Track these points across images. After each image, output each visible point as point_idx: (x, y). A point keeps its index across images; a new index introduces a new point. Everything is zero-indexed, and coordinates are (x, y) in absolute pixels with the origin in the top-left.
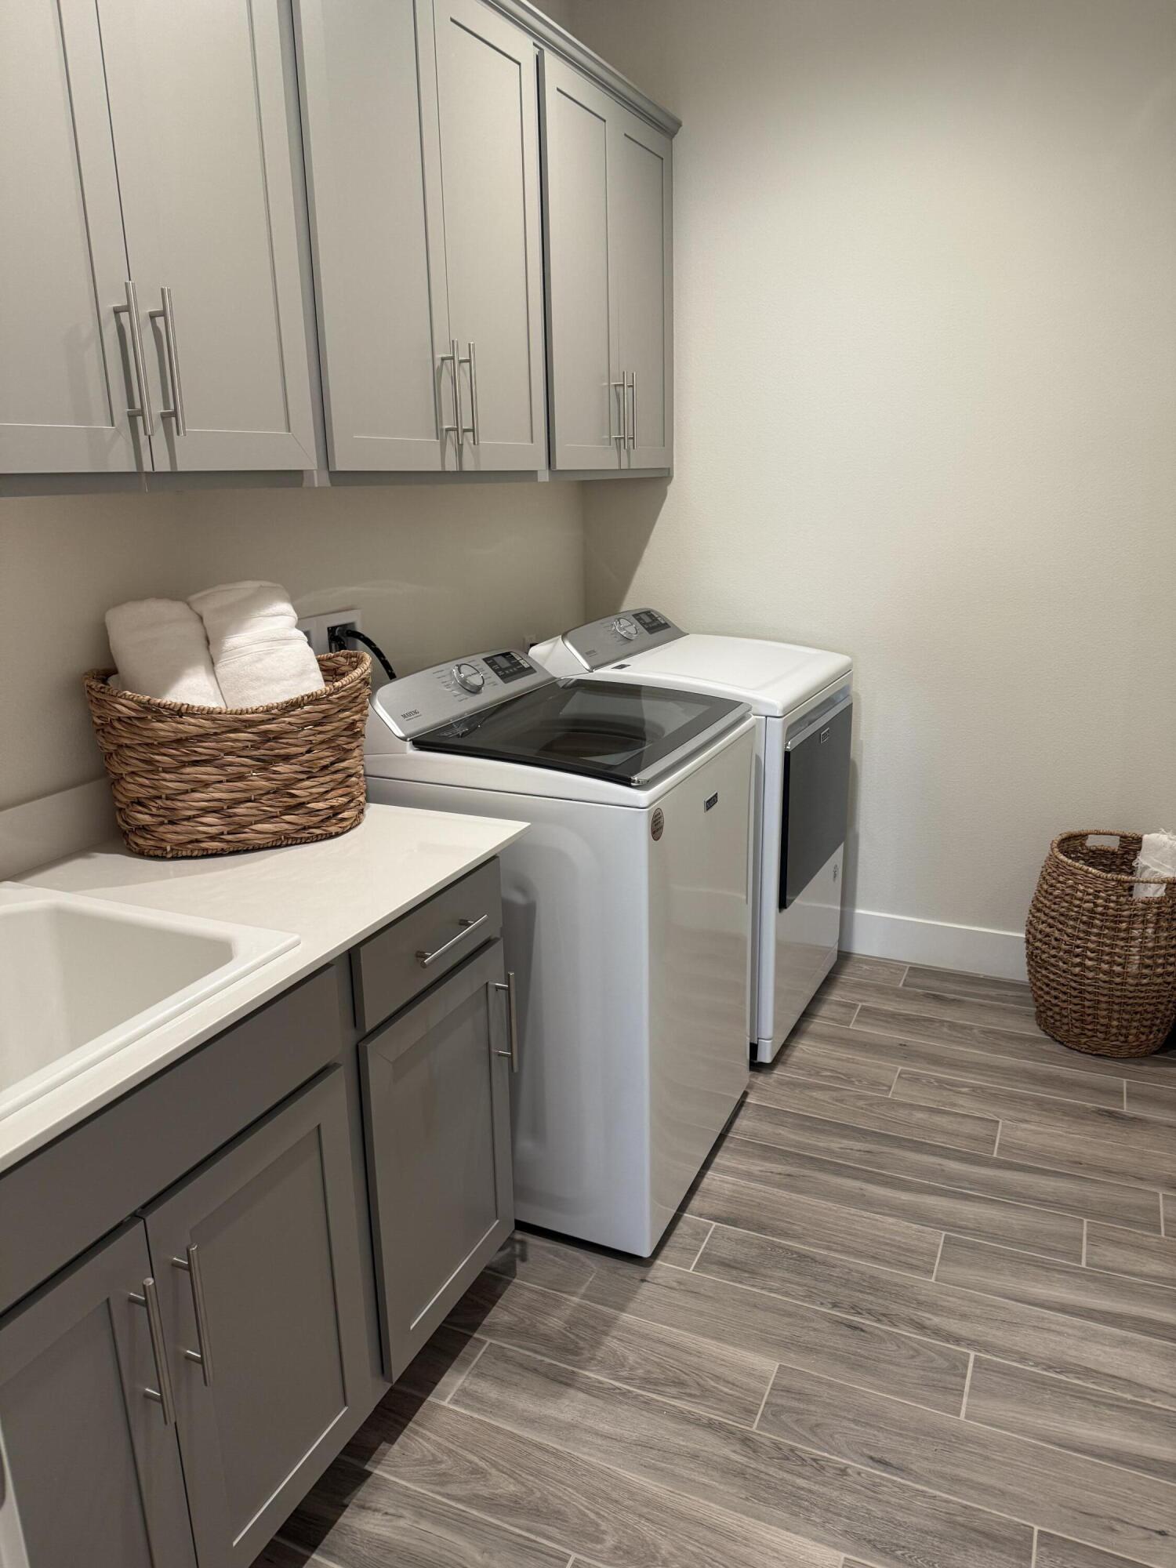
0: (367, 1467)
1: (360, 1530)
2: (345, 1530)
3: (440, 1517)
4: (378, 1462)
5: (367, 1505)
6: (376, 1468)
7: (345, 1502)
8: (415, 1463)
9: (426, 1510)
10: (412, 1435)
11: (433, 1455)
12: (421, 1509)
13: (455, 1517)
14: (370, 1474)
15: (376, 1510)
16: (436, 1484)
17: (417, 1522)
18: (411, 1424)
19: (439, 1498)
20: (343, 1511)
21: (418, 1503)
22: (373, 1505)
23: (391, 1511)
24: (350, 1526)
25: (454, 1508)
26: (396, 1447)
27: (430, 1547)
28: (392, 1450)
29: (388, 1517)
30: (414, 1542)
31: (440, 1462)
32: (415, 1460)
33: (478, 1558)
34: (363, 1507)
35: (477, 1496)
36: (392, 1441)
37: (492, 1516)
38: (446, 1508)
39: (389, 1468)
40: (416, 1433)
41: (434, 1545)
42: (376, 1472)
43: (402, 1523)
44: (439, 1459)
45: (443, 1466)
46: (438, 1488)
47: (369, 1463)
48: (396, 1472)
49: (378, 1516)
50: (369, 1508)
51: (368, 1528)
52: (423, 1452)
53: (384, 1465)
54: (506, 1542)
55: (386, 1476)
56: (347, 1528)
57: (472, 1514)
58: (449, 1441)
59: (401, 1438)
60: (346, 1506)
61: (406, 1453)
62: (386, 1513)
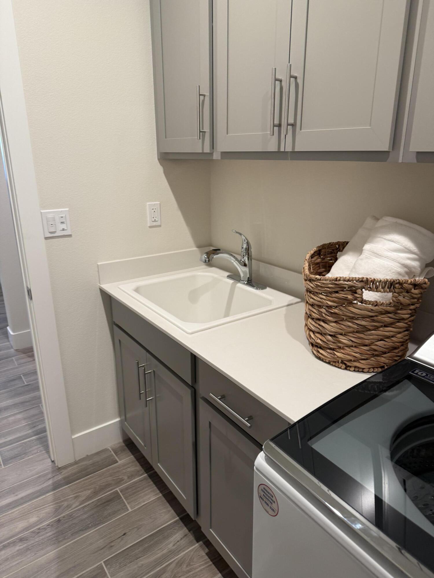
0: (201, 542)
1: (178, 532)
2: (181, 528)
3: (165, 557)
4: (201, 546)
5: (185, 537)
6: (199, 545)
7: (191, 532)
8: (193, 558)
9: (171, 554)
10: (206, 561)
11: (192, 565)
12: (172, 553)
13: (161, 562)
14: (198, 542)
15: (181, 539)
16: (179, 561)
17: (168, 549)
18: (211, 563)
19: (173, 560)
20: (188, 530)
21: (175, 553)
22: (184, 539)
23: (178, 543)
24: (181, 530)
25: (165, 563)
26: (204, 554)
27: (156, 550)
28: (203, 552)
29: (176, 542)
30: (162, 546)
31: (187, 566)
32: (194, 558)
33: (141, 563)
34: (186, 535)
35: (164, 573)
36: (207, 554)
37: (153, 574)
38: (166, 561)
39: (196, 549)
40: (206, 563)
41: (156, 551)
42: (197, 545)
43: (171, 545)
44: (188, 566)
45: (185, 566)
46: (176, 561)
47: (202, 543)
48: (193, 550)
49: (179, 539)
50: (184, 537)
51: (177, 535)
52: (196, 562)
53: (198, 548)
54: (140, 574)
55: (194, 547)
56: (181, 529)
57: (159, 567)
58: (194, 573)
59: (207, 557)
60: (189, 531)
61: (199, 557)
62: (178, 541)
